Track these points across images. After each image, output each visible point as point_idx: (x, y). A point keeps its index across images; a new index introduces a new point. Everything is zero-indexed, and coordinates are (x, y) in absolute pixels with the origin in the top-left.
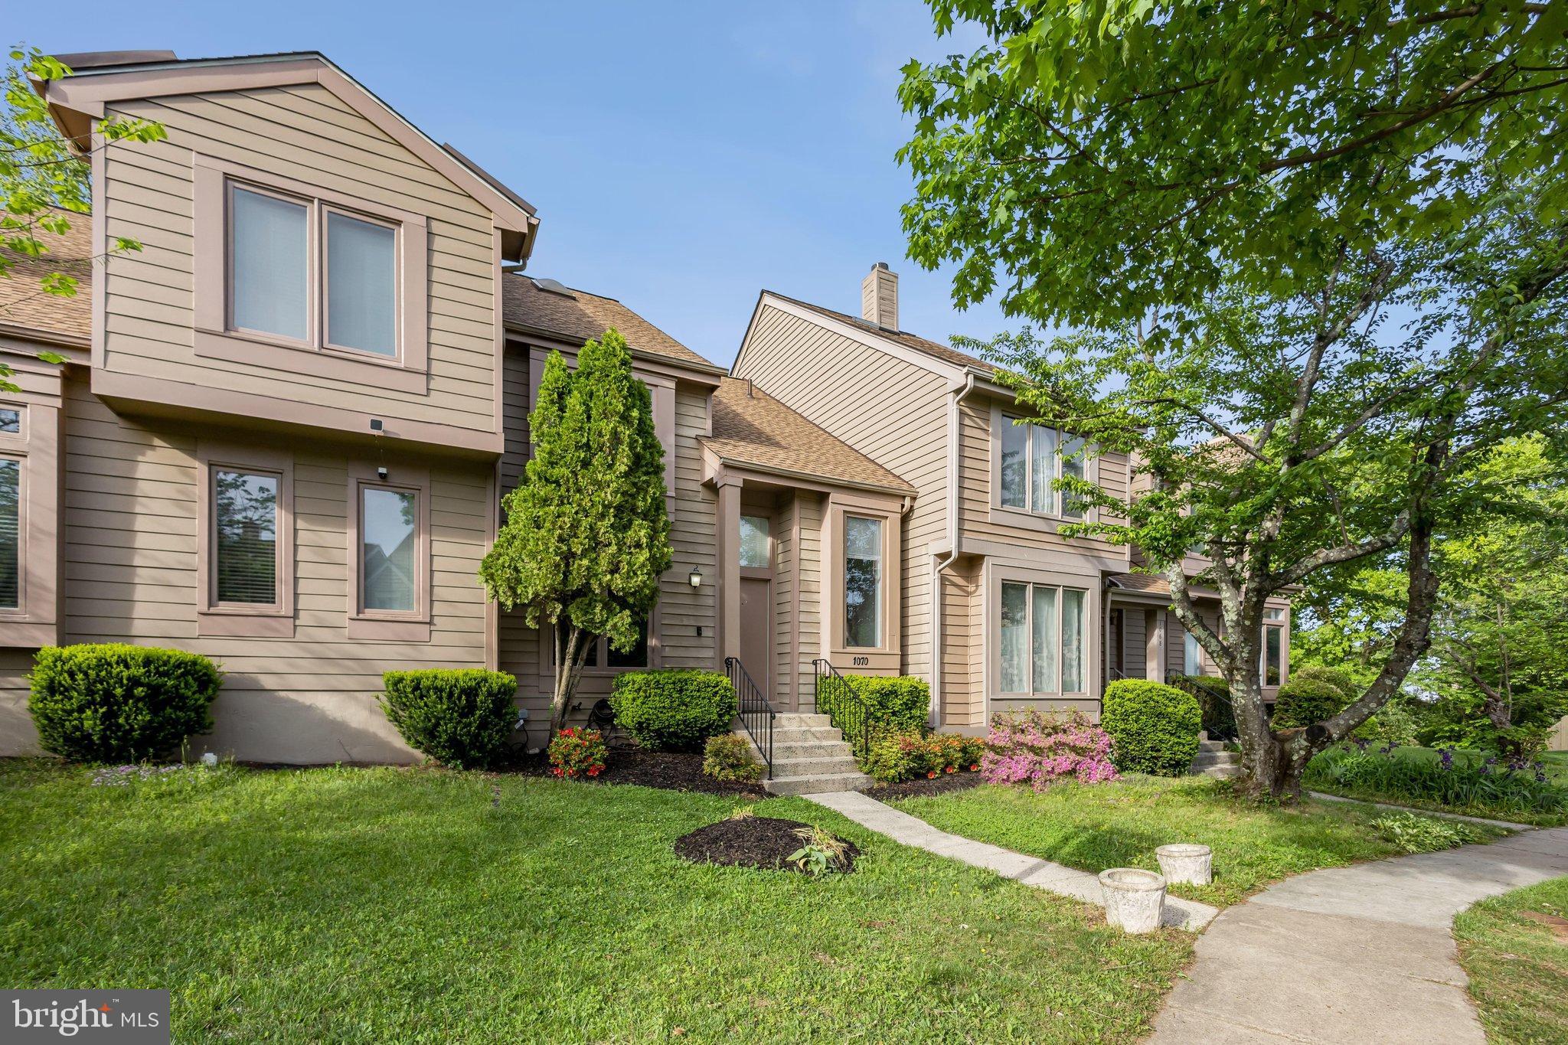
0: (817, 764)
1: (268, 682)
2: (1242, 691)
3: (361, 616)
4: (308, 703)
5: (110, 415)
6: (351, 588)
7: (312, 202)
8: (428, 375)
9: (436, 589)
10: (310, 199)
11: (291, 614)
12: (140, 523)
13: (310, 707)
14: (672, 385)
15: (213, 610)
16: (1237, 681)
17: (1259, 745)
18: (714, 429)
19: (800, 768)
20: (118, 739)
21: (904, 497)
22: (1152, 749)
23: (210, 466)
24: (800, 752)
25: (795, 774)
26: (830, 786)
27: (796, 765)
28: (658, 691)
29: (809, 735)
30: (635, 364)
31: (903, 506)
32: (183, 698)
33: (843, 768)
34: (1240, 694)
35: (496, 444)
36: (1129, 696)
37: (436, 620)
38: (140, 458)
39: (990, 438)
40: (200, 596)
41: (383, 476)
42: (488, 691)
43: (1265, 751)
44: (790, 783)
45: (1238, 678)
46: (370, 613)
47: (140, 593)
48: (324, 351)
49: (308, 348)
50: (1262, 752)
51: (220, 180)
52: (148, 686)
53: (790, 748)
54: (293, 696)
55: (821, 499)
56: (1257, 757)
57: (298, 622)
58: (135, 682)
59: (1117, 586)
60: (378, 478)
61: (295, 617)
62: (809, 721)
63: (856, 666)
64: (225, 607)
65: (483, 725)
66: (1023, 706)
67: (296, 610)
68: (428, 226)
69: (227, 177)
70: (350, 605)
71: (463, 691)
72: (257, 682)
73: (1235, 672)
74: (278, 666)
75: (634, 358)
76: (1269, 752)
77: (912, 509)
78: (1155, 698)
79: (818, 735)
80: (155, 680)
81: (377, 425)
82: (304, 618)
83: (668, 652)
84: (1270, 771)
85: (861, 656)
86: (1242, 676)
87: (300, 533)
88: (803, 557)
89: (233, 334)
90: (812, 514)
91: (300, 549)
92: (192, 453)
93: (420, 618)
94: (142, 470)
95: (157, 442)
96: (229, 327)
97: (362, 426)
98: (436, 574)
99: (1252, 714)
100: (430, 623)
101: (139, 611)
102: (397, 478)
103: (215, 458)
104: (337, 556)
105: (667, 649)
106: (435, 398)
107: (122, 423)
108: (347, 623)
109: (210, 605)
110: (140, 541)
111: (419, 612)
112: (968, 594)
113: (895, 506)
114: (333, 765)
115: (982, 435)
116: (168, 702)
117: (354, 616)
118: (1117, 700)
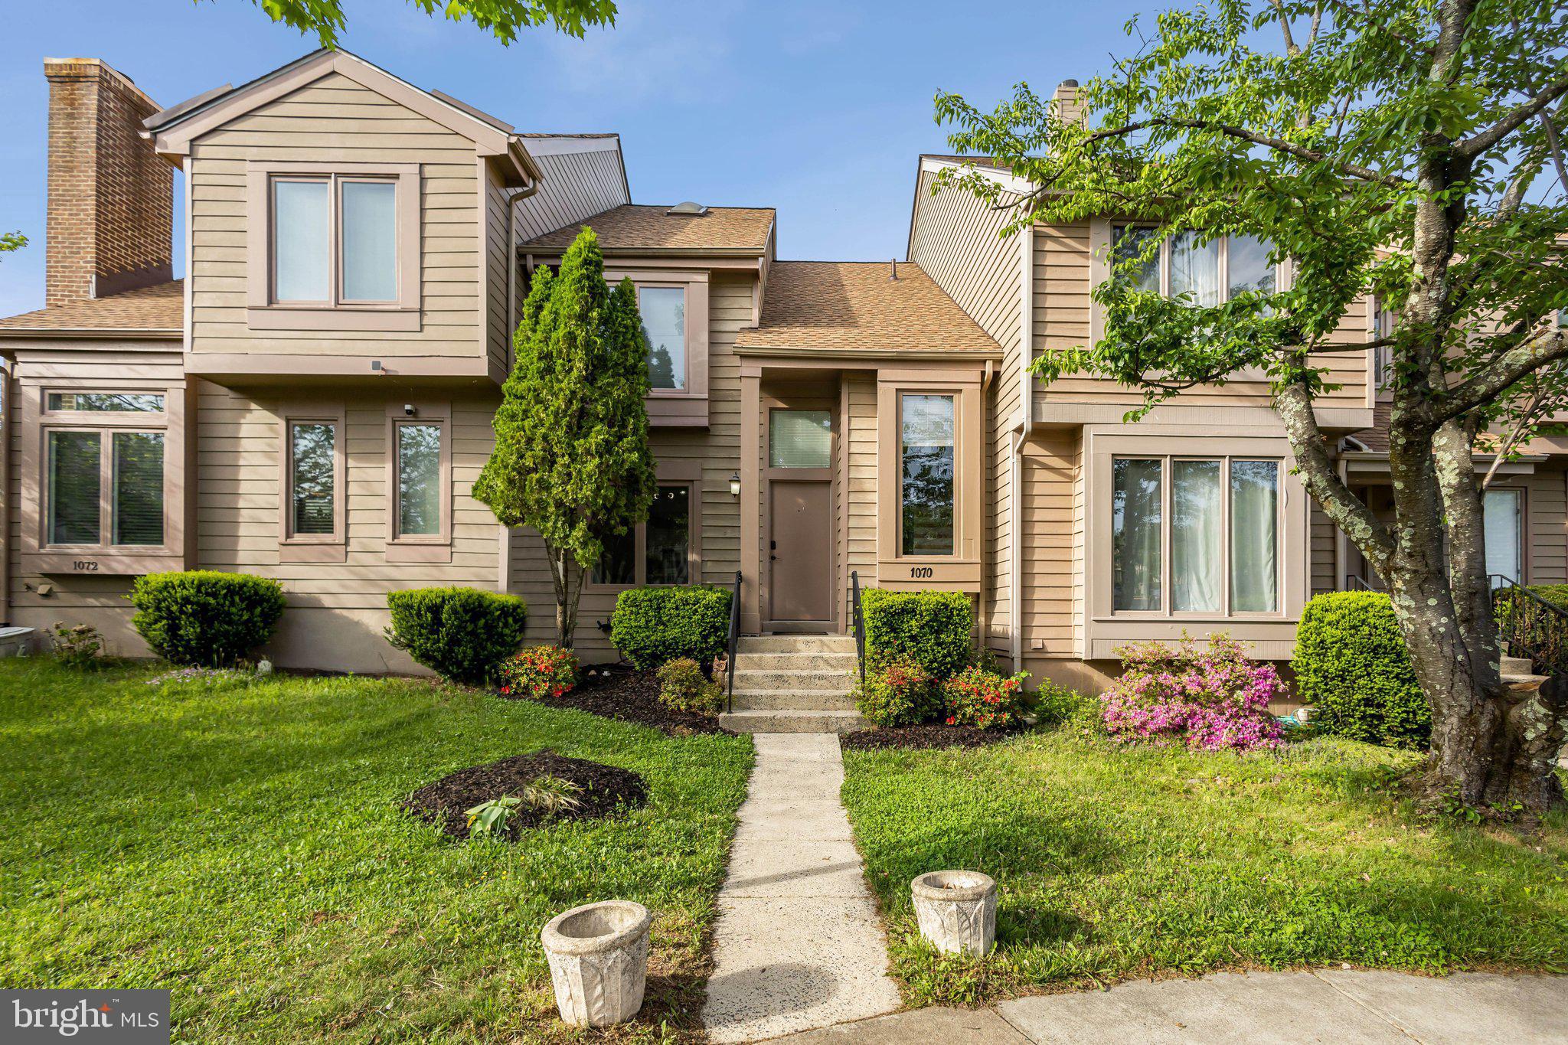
0: (802, 697)
1: (327, 601)
2: (1408, 608)
3: (396, 541)
4: (356, 619)
5: (224, 390)
6: (388, 517)
7: (330, 177)
8: (421, 311)
9: (457, 514)
10: (327, 176)
11: (343, 542)
12: (243, 474)
13: (357, 623)
14: (704, 278)
15: (289, 541)
16: (1399, 591)
17: (1450, 707)
18: (762, 319)
19: (778, 701)
20: (182, 646)
21: (984, 362)
22: (1368, 703)
23: (288, 421)
24: (794, 682)
25: (772, 707)
26: (804, 725)
27: (774, 698)
28: (634, 609)
29: (821, 663)
30: (606, 263)
31: (983, 373)
32: (229, 614)
33: (839, 705)
34: (1405, 614)
35: (480, 368)
36: (1331, 617)
37: (456, 542)
38: (242, 421)
39: (1090, 263)
40: (280, 530)
41: (409, 412)
42: (451, 608)
43: (1461, 719)
44: (749, 719)
45: (1399, 585)
46: (404, 538)
47: (243, 530)
48: (339, 307)
49: (327, 307)
50: (1454, 720)
51: (264, 176)
52: (198, 603)
53: (781, 676)
54: (345, 613)
55: (869, 380)
56: (1446, 729)
57: (349, 549)
58: (186, 600)
59: (1358, 448)
60: (406, 415)
61: (347, 544)
62: (833, 646)
63: (915, 579)
64: (299, 538)
65: (453, 642)
66: (1209, 631)
67: (347, 538)
68: (421, 172)
69: (270, 175)
70: (387, 531)
71: (429, 609)
72: (319, 601)
73: (1394, 576)
74: (333, 587)
75: (606, 257)
76: (1469, 720)
77: (997, 375)
78: (1372, 621)
79: (833, 662)
80: (202, 598)
81: (376, 365)
82: (354, 545)
83: (709, 567)
84: (1469, 757)
85: (921, 567)
86: (1405, 582)
87: (351, 471)
88: (852, 450)
89: (275, 306)
90: (864, 398)
91: (351, 485)
92: (274, 410)
93: (442, 542)
94: (244, 431)
95: (253, 406)
96: (274, 300)
97: (366, 369)
98: (457, 499)
99: (1429, 651)
100: (451, 545)
101: (242, 544)
102: (424, 413)
103: (291, 414)
104: (377, 488)
105: (709, 564)
106: (428, 332)
107: (231, 394)
108: (385, 548)
109: (288, 536)
110: (244, 488)
111: (441, 537)
112: (1071, 479)
113: (974, 374)
114: (345, 675)
115: (1078, 260)
116: (216, 617)
117: (390, 541)
118: (1314, 623)
